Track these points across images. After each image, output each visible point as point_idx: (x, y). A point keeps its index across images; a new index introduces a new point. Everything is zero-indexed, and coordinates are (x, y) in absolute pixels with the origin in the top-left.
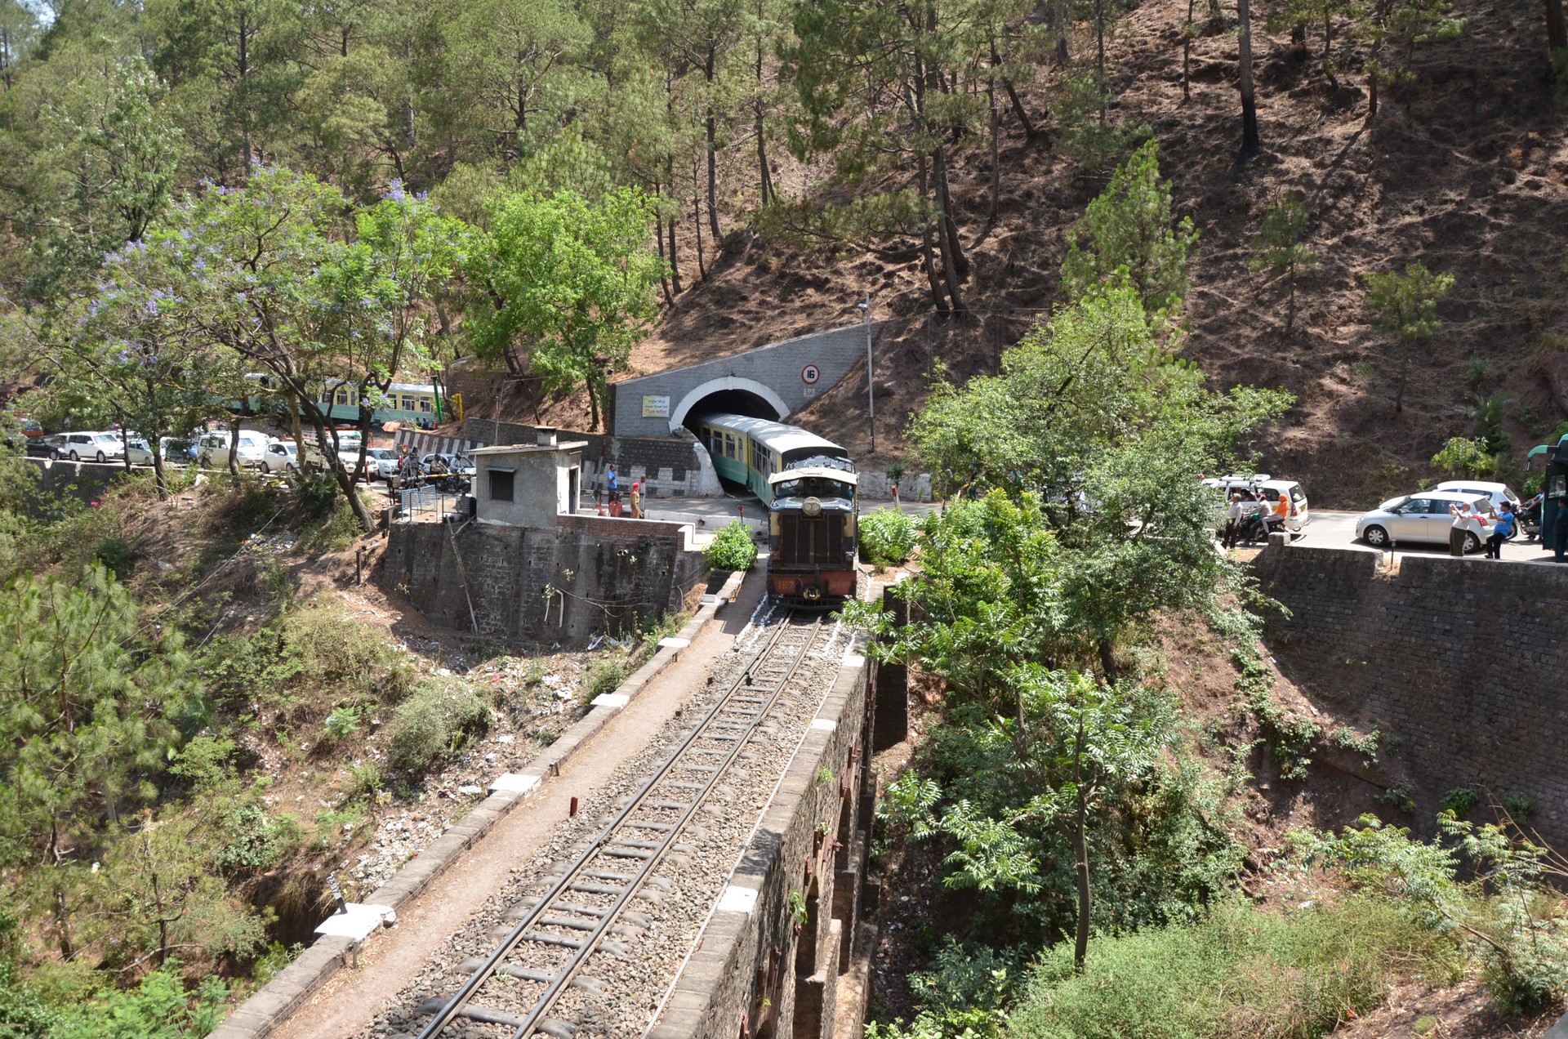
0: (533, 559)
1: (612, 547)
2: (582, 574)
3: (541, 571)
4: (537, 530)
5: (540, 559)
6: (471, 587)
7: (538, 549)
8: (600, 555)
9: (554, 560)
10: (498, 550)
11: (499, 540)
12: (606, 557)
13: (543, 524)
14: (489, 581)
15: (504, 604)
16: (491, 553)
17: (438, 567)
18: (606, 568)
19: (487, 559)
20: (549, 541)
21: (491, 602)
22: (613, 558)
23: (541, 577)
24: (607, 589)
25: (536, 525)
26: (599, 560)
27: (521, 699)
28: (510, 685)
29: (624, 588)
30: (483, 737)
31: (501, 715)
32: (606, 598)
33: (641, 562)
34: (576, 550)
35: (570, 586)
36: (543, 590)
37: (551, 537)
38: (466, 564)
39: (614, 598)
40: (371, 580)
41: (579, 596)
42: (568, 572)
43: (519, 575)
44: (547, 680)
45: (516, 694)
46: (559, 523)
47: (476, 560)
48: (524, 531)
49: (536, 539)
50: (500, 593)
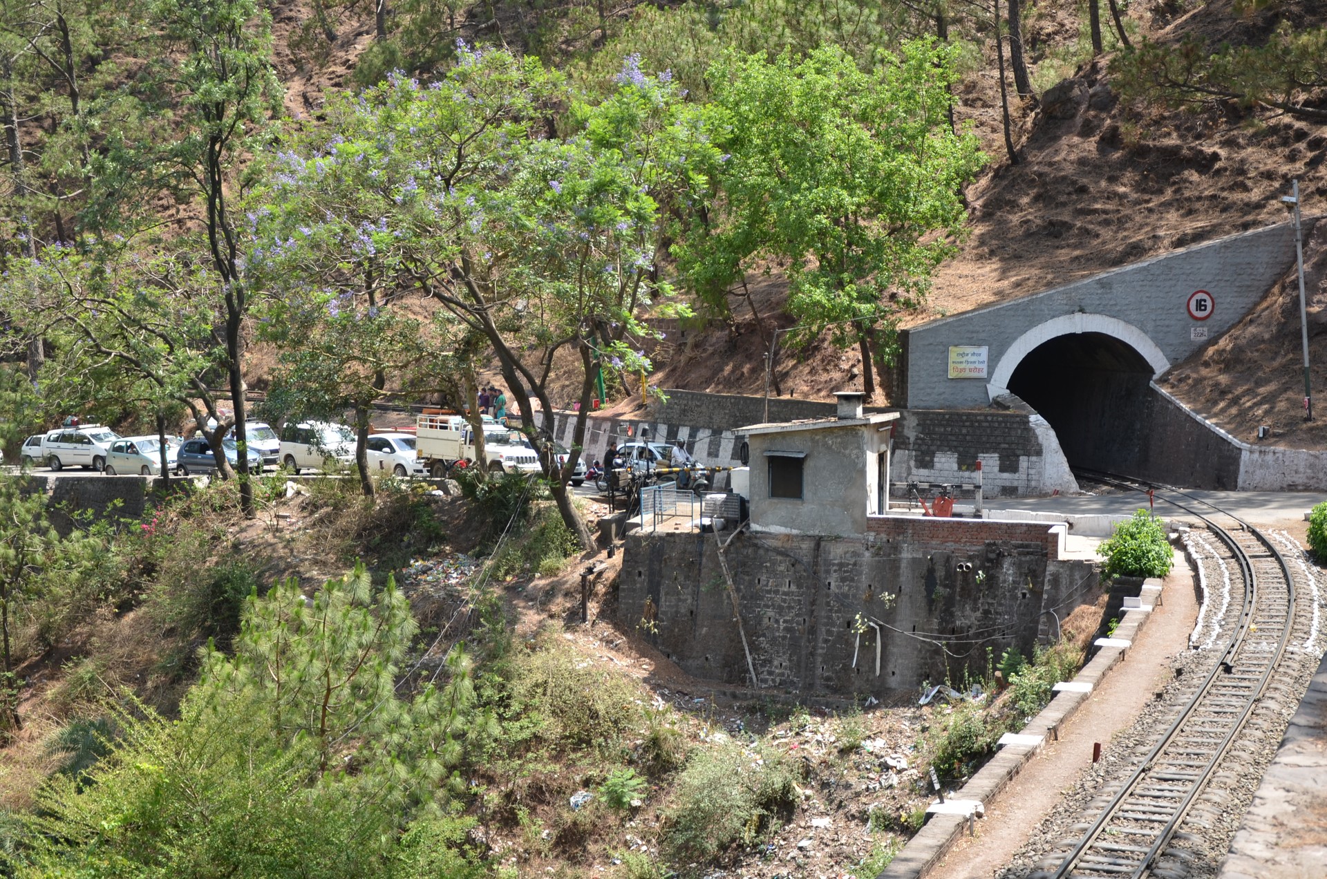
0: (833, 580)
1: (948, 559)
2: (905, 599)
3: (846, 596)
4: (837, 538)
5: (843, 580)
6: (745, 621)
7: (841, 565)
8: (931, 571)
9: (864, 580)
10: (782, 568)
11: (784, 554)
12: (940, 573)
13: (846, 530)
14: (770, 613)
15: (794, 645)
16: (772, 572)
17: (696, 594)
18: (940, 589)
19: (766, 581)
20: (855, 554)
21: (773, 641)
22: (950, 575)
23: (846, 606)
24: (943, 620)
25: (836, 532)
26: (929, 579)
27: (836, 770)
28: (816, 754)
29: (967, 617)
30: (789, 821)
31: (809, 792)
32: (942, 631)
33: (991, 580)
34: (895, 566)
35: (889, 615)
36: (850, 624)
37: (859, 548)
38: (738, 590)
39: (953, 632)
40: (602, 615)
41: (902, 629)
42: (886, 596)
43: (813, 603)
44: (869, 745)
45: (826, 764)
46: (870, 529)
47: (751, 583)
48: (818, 541)
49: (836, 552)
50: (786, 629)
